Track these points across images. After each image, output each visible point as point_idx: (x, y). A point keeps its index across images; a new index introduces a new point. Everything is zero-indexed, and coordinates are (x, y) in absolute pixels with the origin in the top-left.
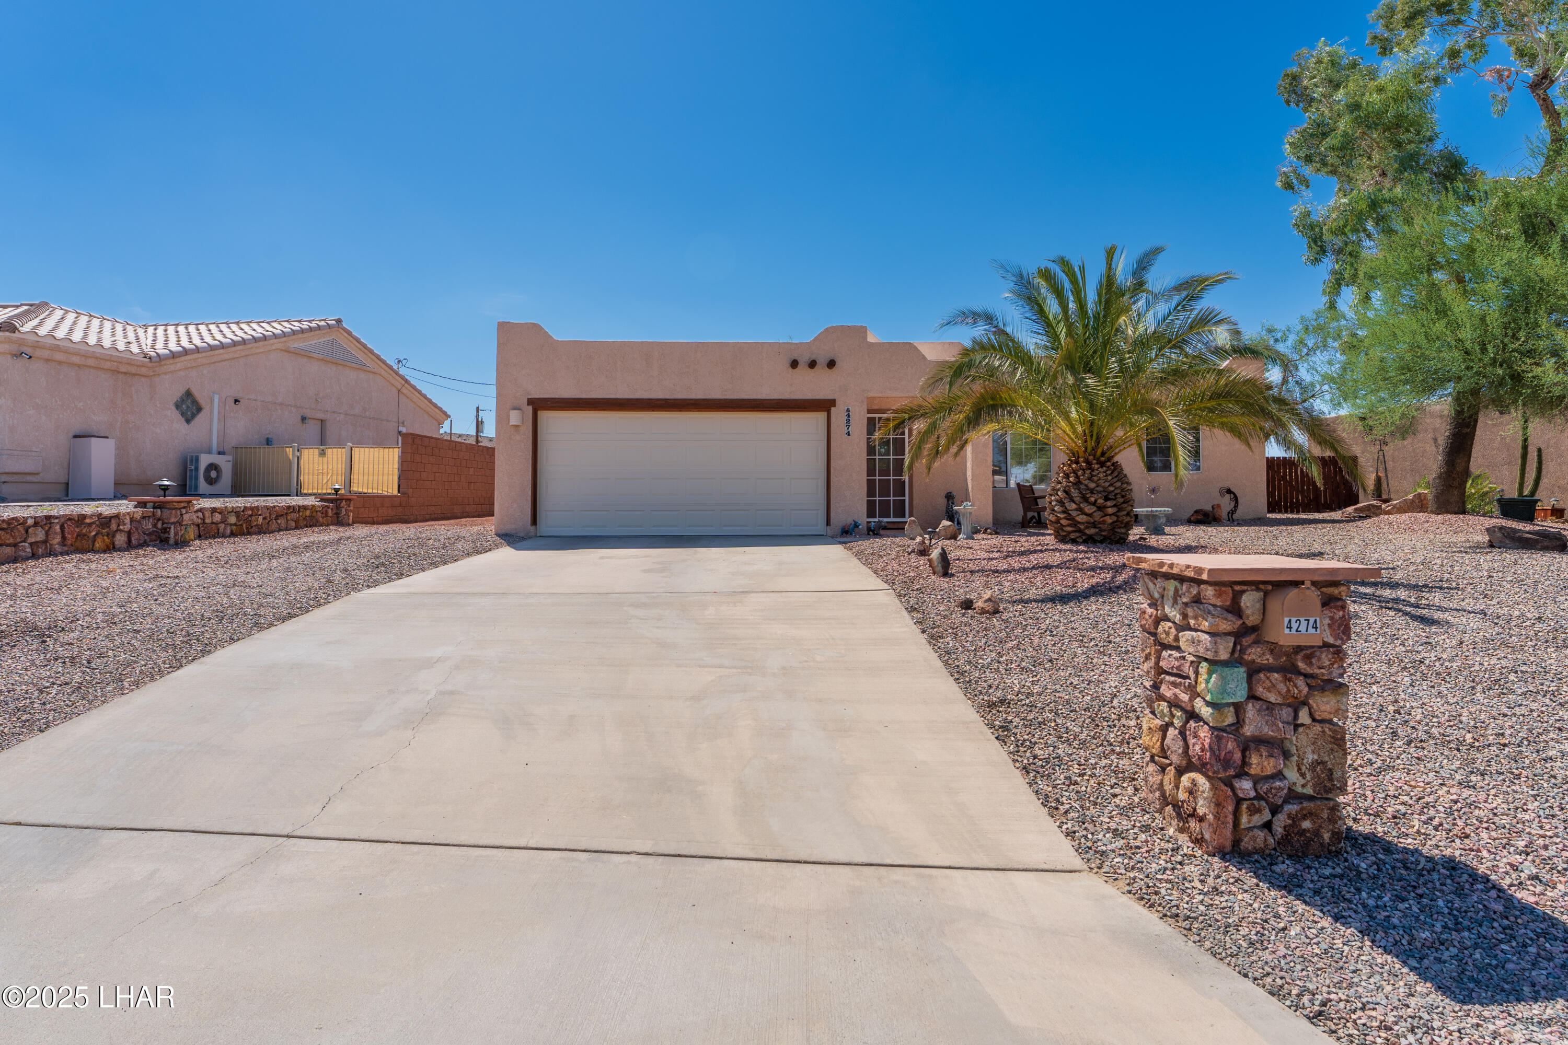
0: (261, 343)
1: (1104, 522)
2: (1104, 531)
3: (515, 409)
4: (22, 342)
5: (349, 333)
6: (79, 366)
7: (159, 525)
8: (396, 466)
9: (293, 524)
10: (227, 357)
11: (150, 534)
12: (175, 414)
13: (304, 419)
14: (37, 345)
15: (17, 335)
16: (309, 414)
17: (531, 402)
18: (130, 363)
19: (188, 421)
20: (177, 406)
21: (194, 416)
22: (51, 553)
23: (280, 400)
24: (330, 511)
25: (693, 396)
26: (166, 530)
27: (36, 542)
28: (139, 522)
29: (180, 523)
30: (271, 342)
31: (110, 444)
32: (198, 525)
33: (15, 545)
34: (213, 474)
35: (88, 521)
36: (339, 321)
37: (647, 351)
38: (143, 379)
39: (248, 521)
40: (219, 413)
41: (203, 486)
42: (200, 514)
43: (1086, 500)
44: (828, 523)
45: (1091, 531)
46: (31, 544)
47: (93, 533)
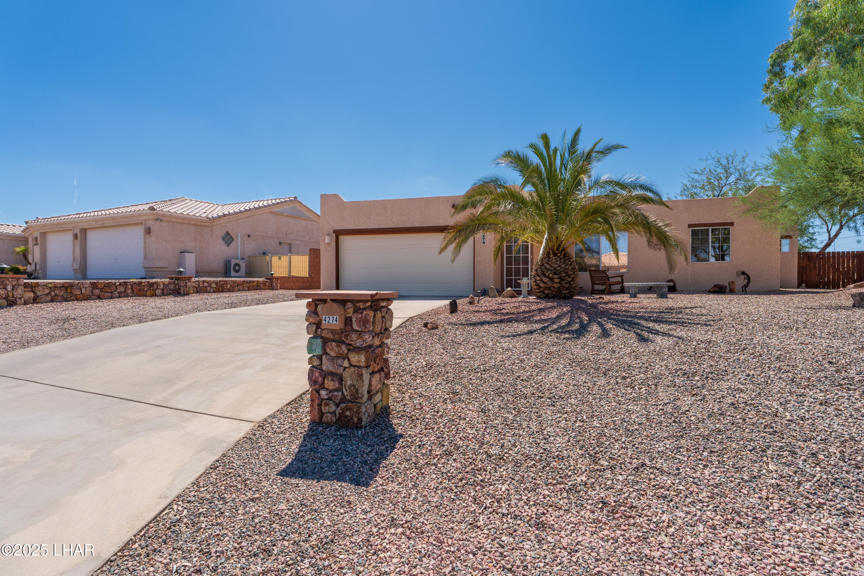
0: (258, 210)
1: (554, 287)
2: (554, 292)
3: (328, 235)
4: (158, 214)
5: (301, 203)
6: (181, 223)
7: (177, 287)
8: (308, 264)
9: (247, 288)
10: (243, 217)
11: (172, 290)
12: (221, 242)
13: (280, 243)
14: (164, 215)
15: (155, 212)
16: (282, 241)
17: (334, 231)
18: (201, 221)
19: (228, 246)
20: (223, 239)
21: (231, 243)
22: (127, 296)
23: (269, 235)
24: (267, 283)
25: (407, 226)
26: (180, 289)
27: (121, 292)
28: (167, 285)
29: (186, 286)
30: (263, 209)
31: (193, 255)
32: (197, 288)
33: (112, 293)
34: (237, 268)
35: (143, 284)
36: (296, 198)
37: (385, 204)
38: (208, 228)
39: (222, 286)
40: (241, 241)
41: (233, 273)
42: (197, 283)
43: (544, 275)
44: (474, 290)
45: (547, 292)
46: (119, 293)
47: (146, 289)
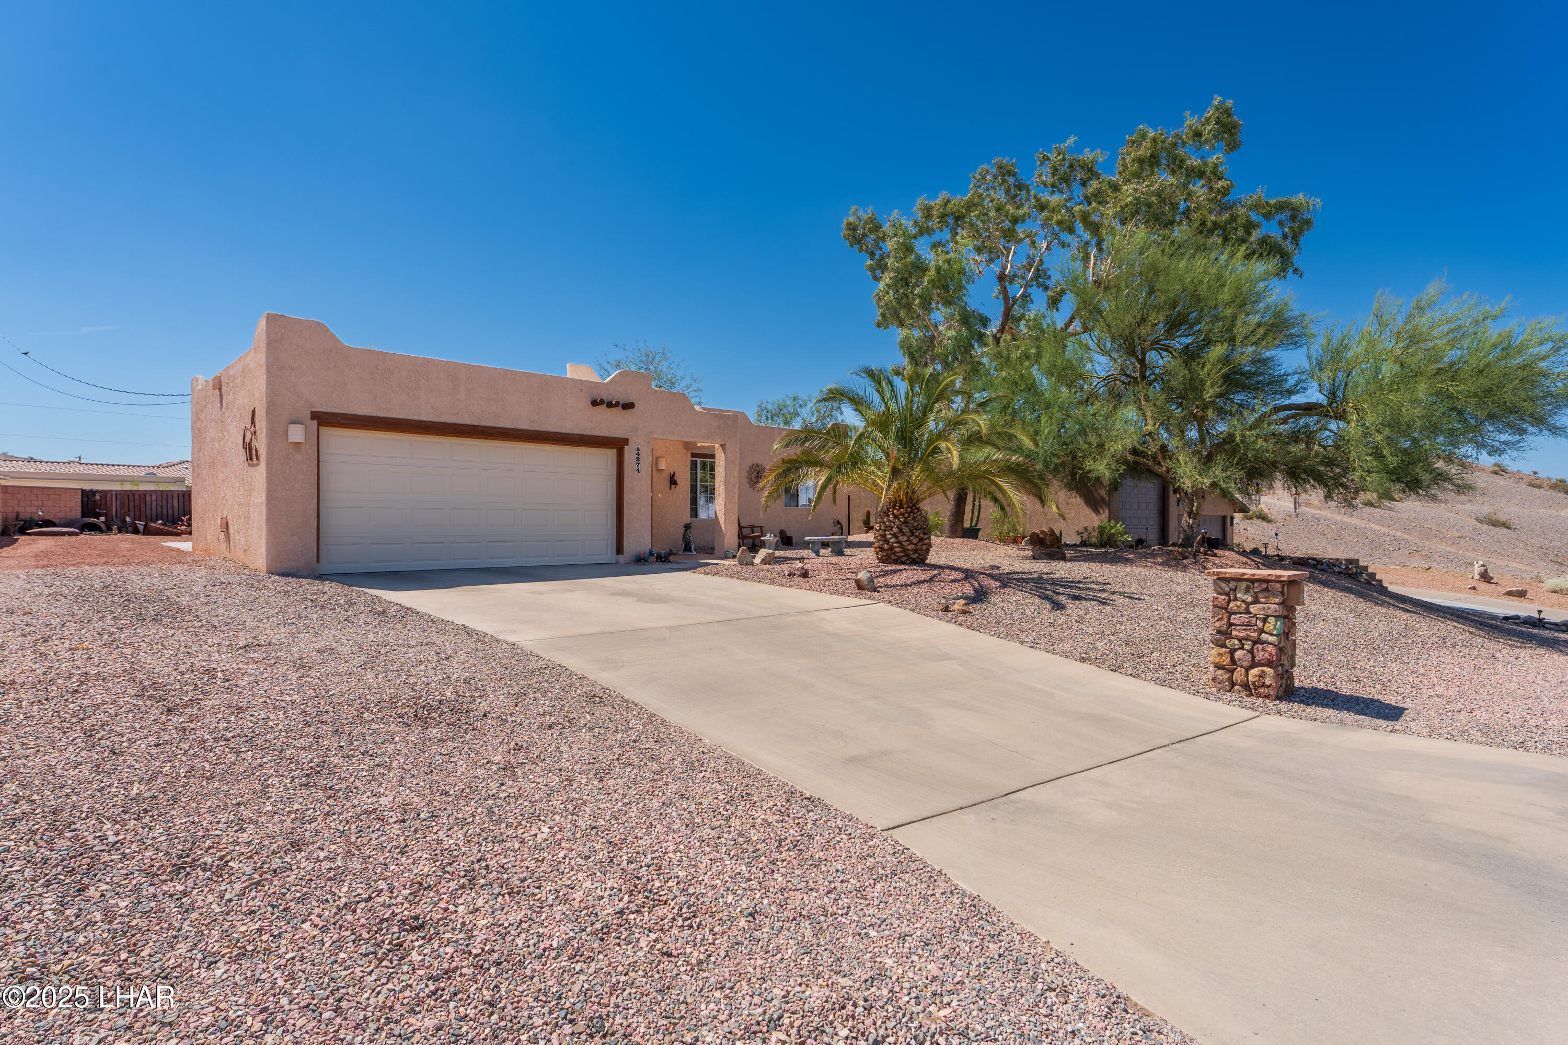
3: (296, 423)
17: (315, 416)
44: (619, 550)
